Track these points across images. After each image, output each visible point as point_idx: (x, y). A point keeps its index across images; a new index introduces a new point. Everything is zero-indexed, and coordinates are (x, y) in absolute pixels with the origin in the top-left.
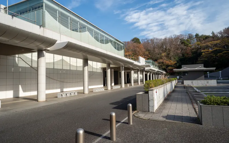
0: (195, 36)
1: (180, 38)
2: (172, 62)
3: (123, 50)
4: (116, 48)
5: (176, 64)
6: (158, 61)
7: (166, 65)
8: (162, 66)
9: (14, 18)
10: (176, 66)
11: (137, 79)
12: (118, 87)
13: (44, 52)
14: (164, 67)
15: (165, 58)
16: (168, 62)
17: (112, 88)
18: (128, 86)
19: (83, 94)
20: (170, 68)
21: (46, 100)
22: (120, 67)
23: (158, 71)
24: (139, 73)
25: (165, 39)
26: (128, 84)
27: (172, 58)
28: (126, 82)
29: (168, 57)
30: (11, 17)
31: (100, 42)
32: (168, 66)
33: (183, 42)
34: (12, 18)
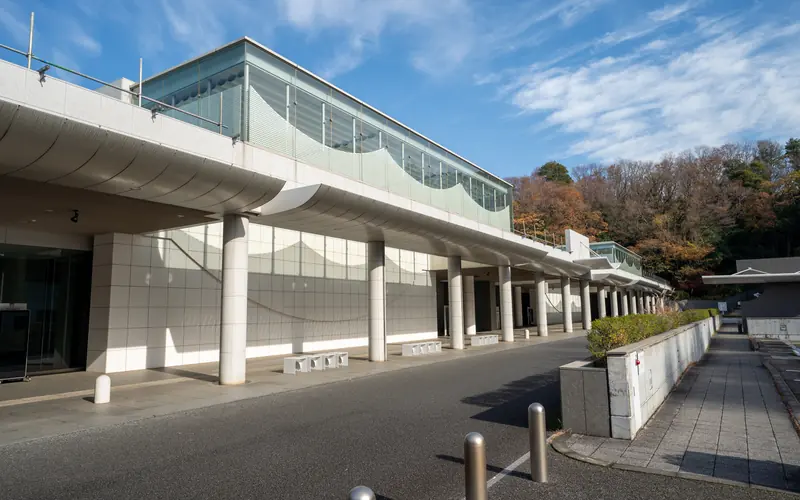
0: (787, 148)
1: (725, 158)
2: (695, 247)
3: (507, 208)
4: (480, 202)
5: (710, 255)
6: (641, 245)
7: (673, 261)
8: (655, 265)
9: (159, 116)
10: (711, 262)
11: (561, 310)
12: (490, 340)
13: (245, 221)
14: (662, 267)
15: (668, 234)
16: (679, 249)
17: (468, 342)
18: (528, 337)
19: (367, 362)
20: (687, 270)
21: (247, 382)
22: (495, 270)
23: (640, 283)
24: (568, 288)
25: (665, 164)
26: (527, 331)
27: (696, 234)
28: (521, 323)
29: (679, 228)
30: (148, 113)
31: (427, 183)
32: (680, 263)
33: (736, 173)
34: (154, 117)
